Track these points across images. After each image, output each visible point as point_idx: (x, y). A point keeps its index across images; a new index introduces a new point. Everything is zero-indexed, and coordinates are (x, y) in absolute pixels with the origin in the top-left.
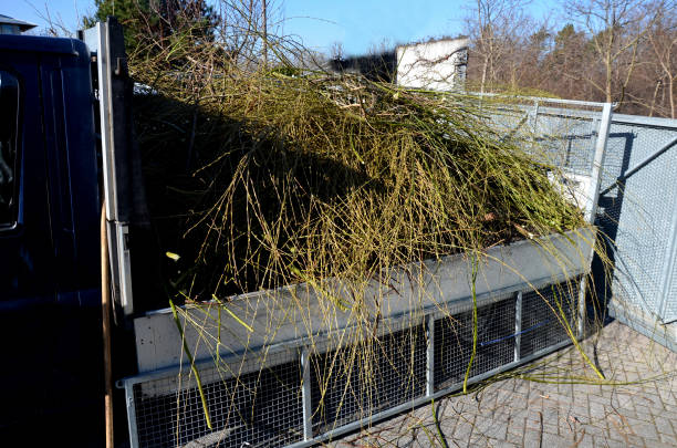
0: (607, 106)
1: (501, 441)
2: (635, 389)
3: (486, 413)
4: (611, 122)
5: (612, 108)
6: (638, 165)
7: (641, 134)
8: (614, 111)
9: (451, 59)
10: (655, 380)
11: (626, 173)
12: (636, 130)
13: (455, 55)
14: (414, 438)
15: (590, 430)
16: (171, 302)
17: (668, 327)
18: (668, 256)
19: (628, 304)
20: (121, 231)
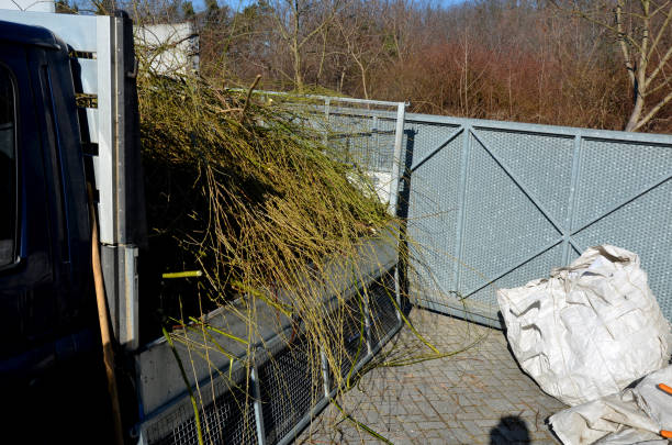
0: (401, 106)
1: (406, 415)
2: (464, 355)
3: (378, 399)
4: (406, 121)
5: (406, 108)
6: (422, 159)
7: (422, 131)
8: (407, 110)
9: (181, 47)
10: (473, 345)
11: (412, 168)
12: (416, 127)
13: (186, 43)
14: (342, 433)
15: (459, 391)
16: (164, 330)
17: (466, 301)
18: (458, 238)
19: (426, 288)
20: (129, 256)
